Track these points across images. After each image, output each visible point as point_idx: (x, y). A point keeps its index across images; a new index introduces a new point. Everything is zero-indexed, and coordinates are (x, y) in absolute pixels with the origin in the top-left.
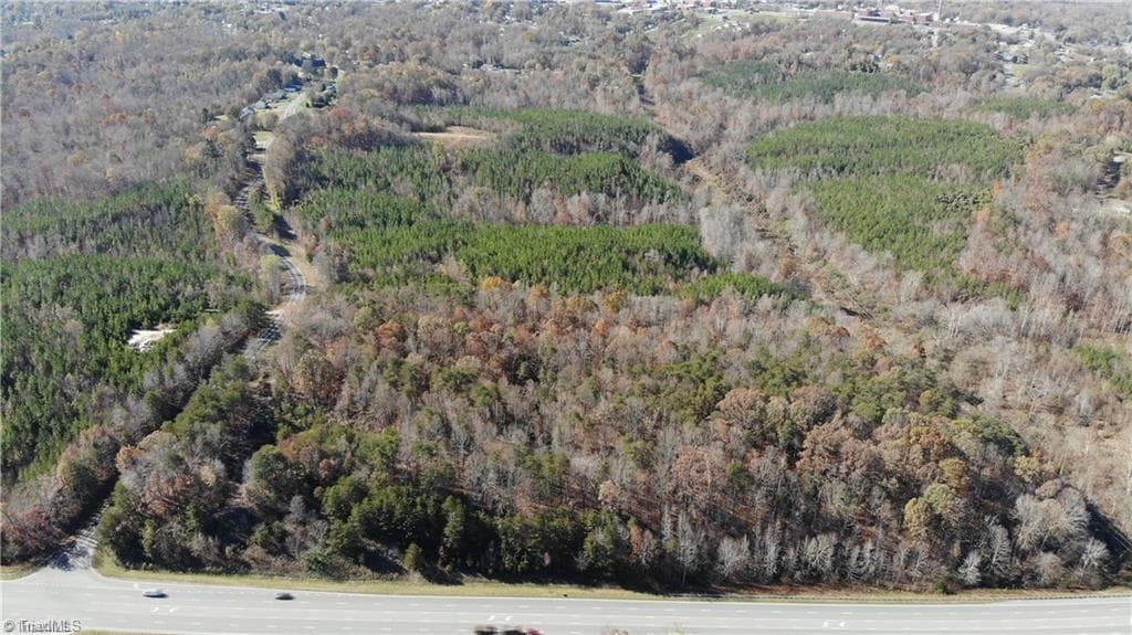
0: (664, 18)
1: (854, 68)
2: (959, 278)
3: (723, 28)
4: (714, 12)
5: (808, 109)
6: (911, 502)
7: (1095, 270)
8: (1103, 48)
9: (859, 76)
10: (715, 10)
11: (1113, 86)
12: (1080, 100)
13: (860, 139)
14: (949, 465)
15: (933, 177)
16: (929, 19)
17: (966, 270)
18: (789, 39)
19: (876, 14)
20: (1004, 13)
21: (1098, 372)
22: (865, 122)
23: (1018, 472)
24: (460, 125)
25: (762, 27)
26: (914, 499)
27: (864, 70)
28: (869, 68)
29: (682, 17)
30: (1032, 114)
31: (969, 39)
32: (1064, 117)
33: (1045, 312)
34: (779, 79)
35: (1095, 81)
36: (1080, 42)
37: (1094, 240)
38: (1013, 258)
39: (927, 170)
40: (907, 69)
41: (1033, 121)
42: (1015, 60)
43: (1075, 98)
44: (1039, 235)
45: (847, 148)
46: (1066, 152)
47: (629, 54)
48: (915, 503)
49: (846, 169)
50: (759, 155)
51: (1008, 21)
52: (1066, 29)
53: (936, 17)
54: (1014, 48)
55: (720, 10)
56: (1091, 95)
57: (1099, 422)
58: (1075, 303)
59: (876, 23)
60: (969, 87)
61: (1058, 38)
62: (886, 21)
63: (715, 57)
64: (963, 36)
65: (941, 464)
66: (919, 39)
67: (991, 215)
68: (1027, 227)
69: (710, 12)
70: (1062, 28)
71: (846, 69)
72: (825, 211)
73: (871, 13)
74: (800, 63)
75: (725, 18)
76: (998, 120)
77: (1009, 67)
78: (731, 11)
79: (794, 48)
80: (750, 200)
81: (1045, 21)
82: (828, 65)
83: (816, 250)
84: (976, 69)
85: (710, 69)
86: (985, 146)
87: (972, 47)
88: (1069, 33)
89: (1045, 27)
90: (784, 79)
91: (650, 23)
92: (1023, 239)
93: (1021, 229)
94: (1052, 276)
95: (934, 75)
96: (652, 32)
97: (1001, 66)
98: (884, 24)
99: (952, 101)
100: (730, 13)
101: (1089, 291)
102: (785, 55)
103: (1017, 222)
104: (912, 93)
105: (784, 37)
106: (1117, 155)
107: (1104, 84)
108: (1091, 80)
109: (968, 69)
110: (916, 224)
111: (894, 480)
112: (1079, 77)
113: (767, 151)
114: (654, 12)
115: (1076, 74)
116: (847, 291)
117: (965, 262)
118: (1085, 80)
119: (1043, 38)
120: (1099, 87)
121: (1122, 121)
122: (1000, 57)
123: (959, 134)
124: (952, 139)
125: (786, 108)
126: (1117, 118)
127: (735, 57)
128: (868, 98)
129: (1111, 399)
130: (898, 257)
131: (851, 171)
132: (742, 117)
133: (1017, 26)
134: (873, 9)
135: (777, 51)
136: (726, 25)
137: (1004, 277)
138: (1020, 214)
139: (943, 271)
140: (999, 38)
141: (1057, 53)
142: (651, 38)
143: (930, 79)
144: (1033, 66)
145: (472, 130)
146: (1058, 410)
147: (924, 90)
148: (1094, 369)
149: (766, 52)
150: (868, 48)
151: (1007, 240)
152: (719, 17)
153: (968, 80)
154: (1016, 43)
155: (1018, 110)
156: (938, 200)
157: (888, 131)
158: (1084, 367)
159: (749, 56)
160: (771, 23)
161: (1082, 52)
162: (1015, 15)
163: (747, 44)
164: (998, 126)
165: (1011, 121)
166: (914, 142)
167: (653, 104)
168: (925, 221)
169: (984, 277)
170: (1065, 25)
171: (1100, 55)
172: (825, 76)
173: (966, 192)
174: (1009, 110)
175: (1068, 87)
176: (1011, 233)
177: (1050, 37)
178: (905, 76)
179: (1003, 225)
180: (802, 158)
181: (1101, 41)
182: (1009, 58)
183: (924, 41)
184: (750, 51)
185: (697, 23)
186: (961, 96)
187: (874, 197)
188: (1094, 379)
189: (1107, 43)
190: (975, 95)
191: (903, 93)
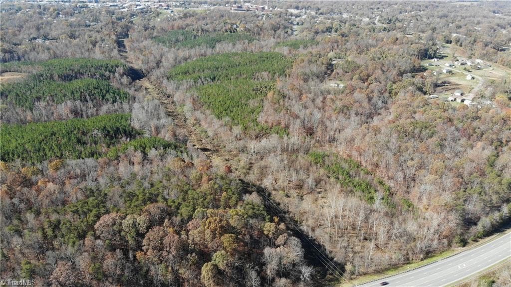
0: (142, 12)
1: (227, 31)
2: (259, 126)
3: (170, 16)
4: (168, 9)
5: (203, 51)
6: (205, 265)
7: (318, 115)
8: (335, 16)
9: (228, 35)
10: (168, 8)
11: (336, 31)
12: (321, 38)
13: (224, 64)
14: (226, 239)
15: (255, 78)
16: (263, 8)
17: (263, 122)
18: (199, 19)
19: (240, 7)
20: (295, 4)
21: (319, 165)
22: (228, 56)
23: (266, 233)
24: (10, 71)
25: (188, 15)
26: (206, 264)
27: (231, 32)
28: (233, 31)
29: (151, 12)
30: (300, 46)
31: (278, 16)
32: (314, 46)
33: (295, 138)
34: (193, 38)
35: (329, 30)
36: (325, 14)
37: (319, 101)
38: (282, 114)
39: (252, 76)
40: (249, 30)
41: (301, 49)
42: (298, 24)
43: (319, 38)
44: (294, 102)
45: (218, 68)
46: (310, 62)
47: (119, 30)
48: (207, 266)
49: (216, 79)
50: (176, 74)
51: (297, 8)
52: (320, 9)
53: (266, 8)
54: (298, 19)
55: (170, 8)
56: (327, 36)
57: (319, 190)
58: (310, 132)
59: (240, 11)
60: (276, 37)
61: (316, 13)
62: (245, 10)
63: (162, 29)
64: (276, 15)
65: (222, 238)
66: (258, 17)
67: (274, 94)
68: (289, 98)
69: (165, 9)
70: (319, 9)
71: (223, 32)
72: (202, 100)
73: (239, 7)
74: (202, 30)
75: (172, 11)
76: (285, 51)
77: (295, 27)
78: (175, 8)
79: (201, 23)
80: (168, 97)
81: (312, 6)
82: (215, 30)
83: (196, 120)
84: (279, 28)
85: (160, 35)
86: (278, 62)
87: (279, 19)
88: (320, 11)
89: (312, 9)
90: (195, 38)
91: (135, 15)
92: (286, 104)
93: (286, 100)
94: (298, 120)
95: (261, 32)
96: (135, 19)
97: (291, 27)
98: (244, 12)
99: (268, 43)
100: (175, 9)
101: (315, 126)
102: (195, 27)
103: (284, 97)
104: (250, 41)
105: (197, 19)
106: (334, 61)
107: (333, 30)
108: (327, 30)
109: (275, 29)
110: (243, 102)
111: (194, 254)
112: (322, 29)
113: (180, 72)
114: (137, 10)
115: (321, 27)
116: (208, 139)
117: (261, 118)
118: (325, 29)
119: (310, 14)
120: (330, 32)
121: (338, 46)
122: (292, 23)
123: (267, 58)
124: (264, 61)
125: (193, 52)
126: (336, 45)
127: (173, 29)
128: (231, 45)
129: (325, 178)
130: (233, 119)
131: (218, 79)
132: (170, 56)
133: (301, 10)
134: (240, 5)
135: (193, 25)
136: (172, 15)
137: (279, 123)
138: (286, 92)
139: (253, 124)
140: (291, 15)
141: (316, 20)
142: (134, 22)
143: (259, 34)
144: (305, 26)
145: (17, 73)
146: (300, 187)
147: (256, 39)
148: (316, 163)
149: (187, 25)
150: (233, 22)
151: (280, 105)
152: (169, 11)
153: (275, 33)
154: (299, 17)
155: (295, 46)
156: (254, 90)
157: (237, 59)
158: (312, 163)
159: (179, 28)
160: (193, 13)
161: (326, 18)
162: (300, 5)
163: (180, 23)
164: (285, 53)
165: (290, 50)
166: (248, 64)
167: (126, 52)
168: (247, 101)
169: (270, 124)
170: (320, 7)
171: (333, 19)
172: (213, 35)
173: (266, 85)
174: (291, 46)
175: (317, 33)
176: (281, 101)
177: (313, 13)
178: (248, 34)
179: (278, 99)
180: (196, 75)
181: (334, 13)
182: (296, 23)
183: (260, 18)
184: (180, 26)
185: (158, 14)
186: (272, 41)
187: (225, 91)
188: (317, 169)
189: (336, 14)
190: (279, 40)
191: (247, 41)
